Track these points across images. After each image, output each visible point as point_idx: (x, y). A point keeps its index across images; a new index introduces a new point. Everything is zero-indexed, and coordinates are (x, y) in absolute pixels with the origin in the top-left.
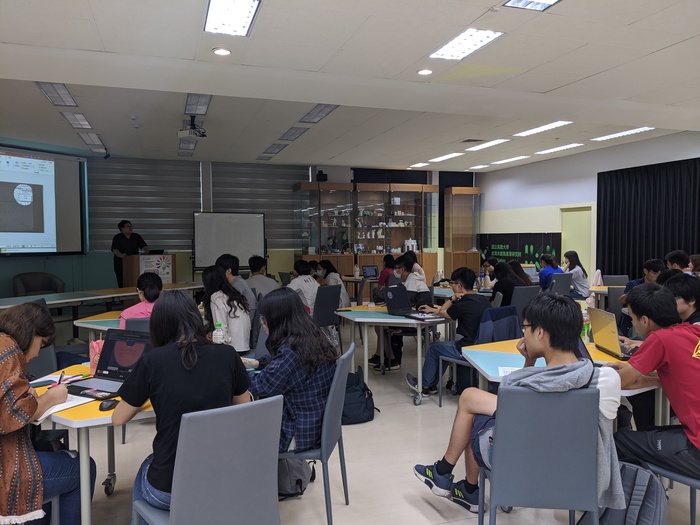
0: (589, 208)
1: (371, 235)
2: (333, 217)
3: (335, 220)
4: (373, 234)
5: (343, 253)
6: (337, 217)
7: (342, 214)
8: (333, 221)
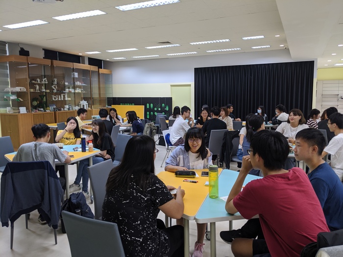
0: (190, 85)
1: (61, 98)
2: (36, 84)
3: (38, 87)
4: (62, 97)
5: (45, 111)
6: (39, 84)
7: (43, 82)
8: (36, 87)
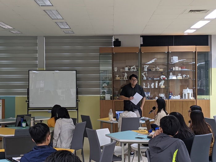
6: (127, 72)
7: (132, 70)
8: (124, 75)
